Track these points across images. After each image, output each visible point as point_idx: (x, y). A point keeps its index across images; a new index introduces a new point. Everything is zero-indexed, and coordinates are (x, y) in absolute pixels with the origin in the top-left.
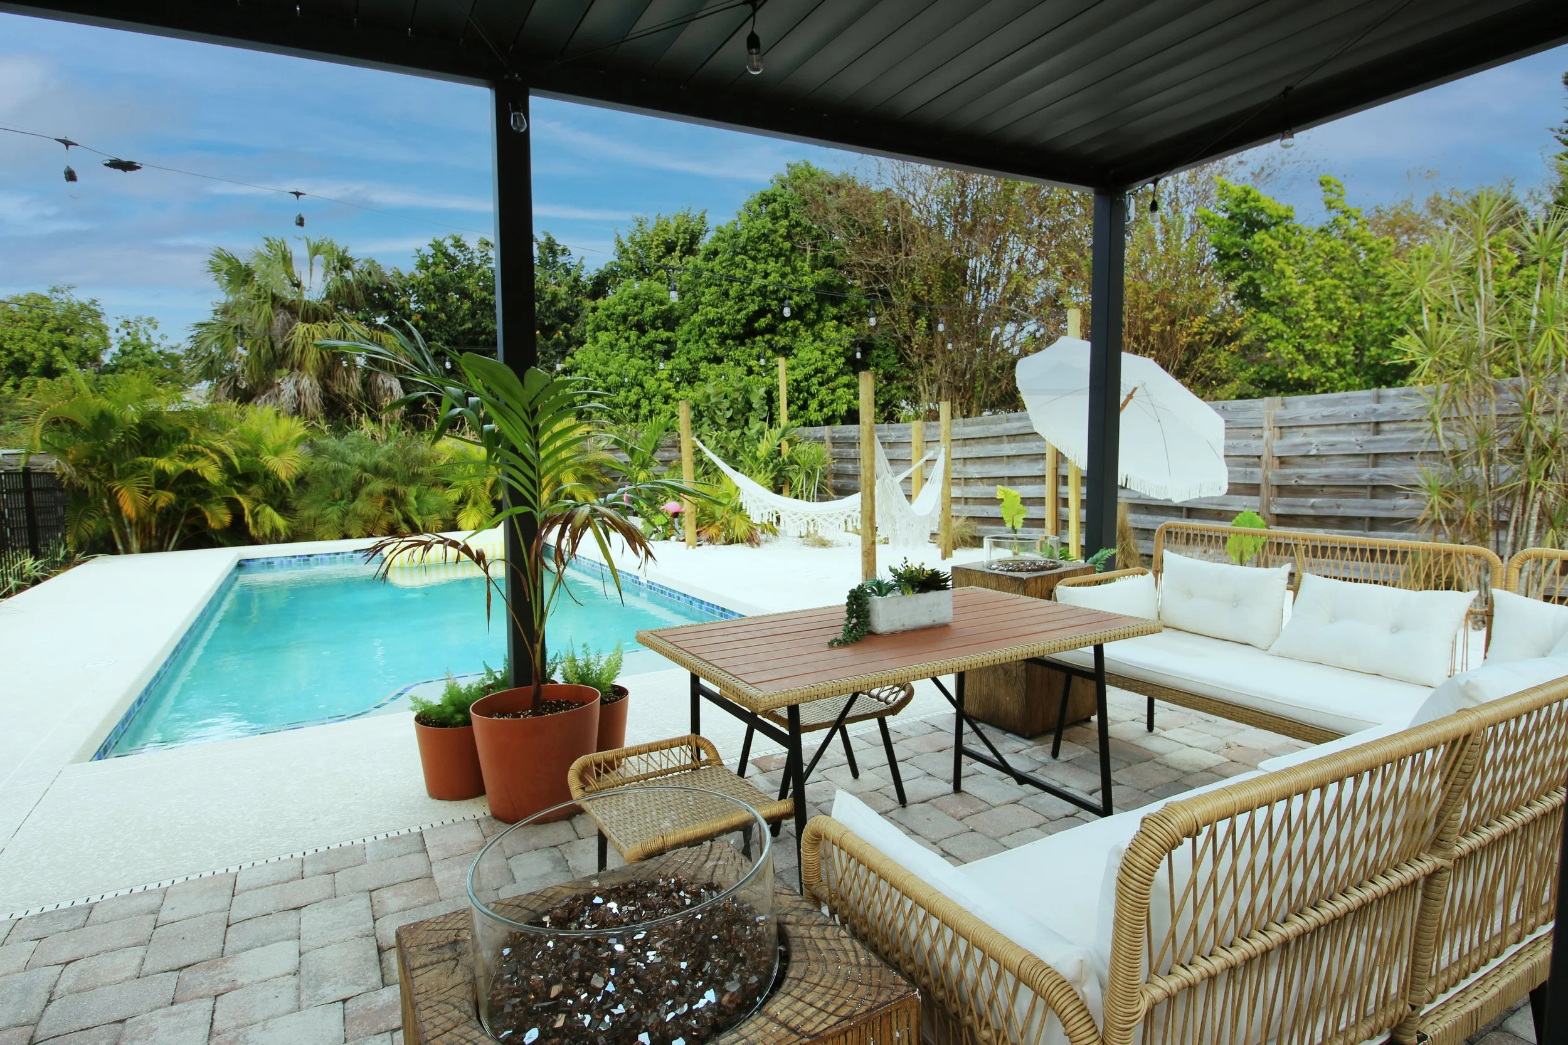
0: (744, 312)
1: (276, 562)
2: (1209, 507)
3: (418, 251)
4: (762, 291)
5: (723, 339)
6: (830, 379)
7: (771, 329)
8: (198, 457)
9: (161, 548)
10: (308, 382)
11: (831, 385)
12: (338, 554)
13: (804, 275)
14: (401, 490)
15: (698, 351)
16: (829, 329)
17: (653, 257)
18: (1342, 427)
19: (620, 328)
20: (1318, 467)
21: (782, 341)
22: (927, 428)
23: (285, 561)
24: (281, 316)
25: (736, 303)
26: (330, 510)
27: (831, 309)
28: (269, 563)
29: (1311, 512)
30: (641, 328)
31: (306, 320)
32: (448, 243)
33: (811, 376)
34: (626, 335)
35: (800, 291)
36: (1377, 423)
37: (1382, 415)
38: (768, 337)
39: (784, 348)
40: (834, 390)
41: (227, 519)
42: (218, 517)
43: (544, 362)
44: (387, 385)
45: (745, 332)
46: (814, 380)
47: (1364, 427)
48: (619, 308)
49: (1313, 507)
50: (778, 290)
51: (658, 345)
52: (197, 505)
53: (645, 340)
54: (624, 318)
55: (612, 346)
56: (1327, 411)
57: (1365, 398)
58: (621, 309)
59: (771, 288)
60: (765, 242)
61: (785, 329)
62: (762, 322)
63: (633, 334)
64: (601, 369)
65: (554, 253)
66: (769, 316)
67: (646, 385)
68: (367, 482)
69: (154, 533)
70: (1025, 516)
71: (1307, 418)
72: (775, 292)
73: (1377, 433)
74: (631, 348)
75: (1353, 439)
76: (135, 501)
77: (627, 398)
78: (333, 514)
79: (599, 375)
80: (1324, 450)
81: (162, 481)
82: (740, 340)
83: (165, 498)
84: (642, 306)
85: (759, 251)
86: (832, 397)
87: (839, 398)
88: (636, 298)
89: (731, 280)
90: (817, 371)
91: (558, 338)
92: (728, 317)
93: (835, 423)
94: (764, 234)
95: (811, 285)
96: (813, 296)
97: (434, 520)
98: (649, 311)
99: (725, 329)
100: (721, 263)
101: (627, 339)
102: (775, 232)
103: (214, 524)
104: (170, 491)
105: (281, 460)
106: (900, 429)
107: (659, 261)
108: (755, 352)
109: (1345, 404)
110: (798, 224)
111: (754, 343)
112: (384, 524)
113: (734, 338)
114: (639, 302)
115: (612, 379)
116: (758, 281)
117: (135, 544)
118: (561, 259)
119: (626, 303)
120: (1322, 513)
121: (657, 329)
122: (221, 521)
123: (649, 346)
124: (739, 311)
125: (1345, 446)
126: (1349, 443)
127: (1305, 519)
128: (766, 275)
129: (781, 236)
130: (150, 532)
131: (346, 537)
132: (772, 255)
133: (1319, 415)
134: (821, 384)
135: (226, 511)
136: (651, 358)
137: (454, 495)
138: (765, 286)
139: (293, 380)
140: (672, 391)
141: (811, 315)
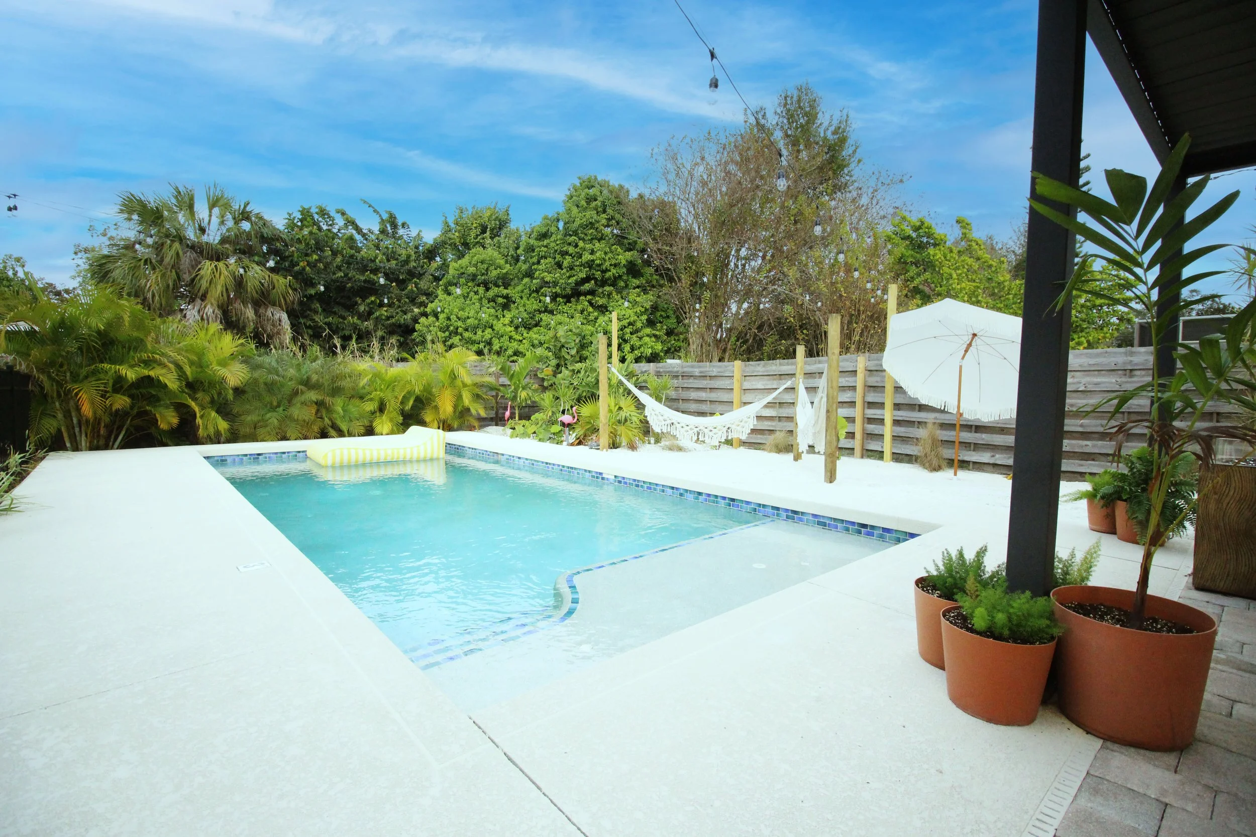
0: (574, 278)
1: (229, 460)
2: (995, 425)
3: (290, 215)
4: (590, 265)
5: (554, 297)
6: (637, 331)
7: (592, 292)
8: (155, 365)
9: (106, 447)
10: (211, 310)
11: (639, 334)
12: (284, 453)
13: (618, 255)
14: (328, 400)
15: (532, 305)
16: (633, 294)
17: (473, 235)
18: (1103, 372)
19: (469, 284)
20: (1084, 399)
21: (601, 301)
22: (746, 366)
23: (237, 459)
24: (188, 254)
25: (567, 271)
26: (268, 415)
27: (635, 281)
28: (222, 461)
29: (1080, 429)
30: (486, 286)
31: (211, 259)
32: (314, 210)
33: (625, 327)
34: (475, 289)
35: (615, 265)
36: (1131, 370)
37: (1136, 364)
38: (589, 297)
39: (601, 306)
40: (641, 338)
41: (175, 421)
42: (168, 419)
43: (399, 307)
44: (277, 316)
45: (572, 293)
46: (628, 330)
47: (1120, 372)
48: (471, 269)
49: (1081, 426)
50: (602, 264)
51: (500, 299)
52: (148, 408)
53: (491, 294)
54: (473, 277)
55: (465, 297)
56: (1092, 361)
57: (1120, 353)
58: (472, 270)
59: (598, 262)
60: (591, 228)
61: (602, 293)
62: (587, 287)
63: (481, 290)
64: (461, 314)
65: (394, 226)
66: (593, 282)
67: (495, 328)
68: (302, 393)
69: (102, 432)
70: (846, 431)
71: (1077, 365)
72: (599, 265)
73: (1131, 376)
74: (480, 299)
75: (1114, 381)
76: (92, 403)
77: (483, 337)
78: (273, 419)
79: (459, 319)
80: (1090, 388)
81: (119, 385)
82: (568, 299)
83: (121, 402)
84: (487, 269)
85: (586, 235)
86: (640, 343)
87: (646, 344)
88: (482, 262)
89: (564, 254)
90: (630, 324)
91: (412, 290)
92: (561, 281)
93: (641, 362)
94: (591, 223)
95: (624, 262)
96: (625, 270)
97: (358, 426)
98: (494, 273)
99: (558, 290)
100: (555, 241)
101: (476, 293)
102: (598, 222)
103: (163, 426)
104: (124, 395)
105: (230, 371)
106: (720, 367)
107: (476, 239)
108: (579, 307)
109: (1105, 357)
110: (613, 218)
111: (578, 301)
112: (316, 428)
113: (563, 297)
114: (485, 266)
115: (470, 322)
116: (587, 257)
117: (84, 443)
118: (401, 232)
119: (476, 266)
120: (1089, 430)
121: (498, 286)
122: (170, 423)
123: (492, 300)
124: (569, 277)
125: (1107, 385)
126: (1111, 383)
127: (1074, 435)
128: (592, 252)
129: (603, 225)
130: (99, 431)
131: (284, 438)
132: (596, 239)
133: (1086, 364)
134: (631, 333)
135: (174, 414)
136: (494, 308)
137: (370, 406)
138: (593, 261)
139: (196, 309)
140: (513, 334)
141: (622, 284)
